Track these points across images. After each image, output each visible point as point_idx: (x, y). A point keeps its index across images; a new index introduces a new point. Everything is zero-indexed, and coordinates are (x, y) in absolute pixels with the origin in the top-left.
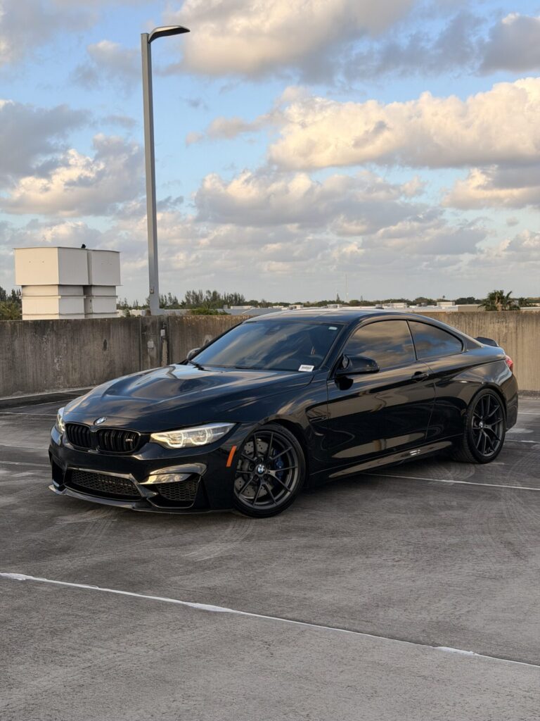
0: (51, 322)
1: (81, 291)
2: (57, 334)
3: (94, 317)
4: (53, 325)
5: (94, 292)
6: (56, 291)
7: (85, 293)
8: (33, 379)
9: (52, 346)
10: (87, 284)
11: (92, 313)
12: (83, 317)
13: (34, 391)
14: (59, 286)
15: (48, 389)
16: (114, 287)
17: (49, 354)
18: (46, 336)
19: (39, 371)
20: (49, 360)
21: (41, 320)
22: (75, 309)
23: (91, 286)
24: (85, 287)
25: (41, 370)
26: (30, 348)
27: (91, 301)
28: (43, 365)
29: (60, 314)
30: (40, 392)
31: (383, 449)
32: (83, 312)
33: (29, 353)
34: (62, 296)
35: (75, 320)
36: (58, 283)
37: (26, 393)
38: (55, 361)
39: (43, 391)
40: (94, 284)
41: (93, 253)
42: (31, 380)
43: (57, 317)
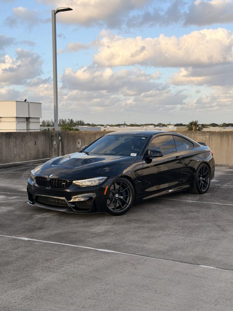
0: (13, 133)
1: (25, 120)
2: (15, 138)
3: (31, 131)
4: (14, 134)
5: (31, 120)
6: (15, 120)
7: (27, 121)
8: (6, 157)
9: (13, 143)
10: (28, 117)
11: (30, 129)
12: (26, 131)
13: (6, 163)
14: (16, 117)
15: (12, 161)
16: (39, 118)
17: (12, 146)
18: (11, 139)
19: (8, 154)
20: (12, 150)
21: (9, 132)
22: (23, 128)
23: (30, 118)
24: (27, 118)
25: (9, 153)
26: (4, 144)
27: (29, 124)
28: (10, 151)
29: (16, 130)
30: (8, 163)
31: (159, 189)
32: (26, 128)
33: (4, 146)
34: (17, 122)
35: (23, 132)
36: (16, 116)
37: (2, 163)
38: (15, 150)
39: (9, 162)
40: (31, 117)
41: (30, 104)
42: (4, 158)
43: (15, 131)
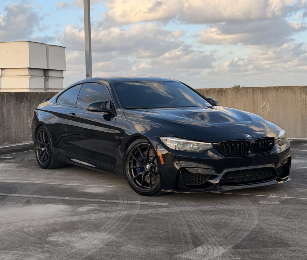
1: (42, 73)
2: (30, 102)
4: (27, 95)
5: (51, 74)
6: (27, 72)
7: (45, 75)
8: (15, 134)
10: (46, 68)
11: (49, 89)
12: (43, 91)
13: (16, 143)
14: (30, 68)
15: (25, 140)
16: (62, 71)
17: (25, 115)
18: (23, 104)
19: (19, 128)
20: (25, 121)
21: (20, 92)
22: (38, 85)
23: (48, 70)
26: (13, 111)
27: (48, 80)
28: (22, 124)
29: (30, 89)
30: (19, 142)
32: (43, 87)
33: (13, 115)
34: (31, 76)
37: (10, 143)
38: (29, 121)
40: (50, 68)
41: (50, 47)
43: (28, 91)
